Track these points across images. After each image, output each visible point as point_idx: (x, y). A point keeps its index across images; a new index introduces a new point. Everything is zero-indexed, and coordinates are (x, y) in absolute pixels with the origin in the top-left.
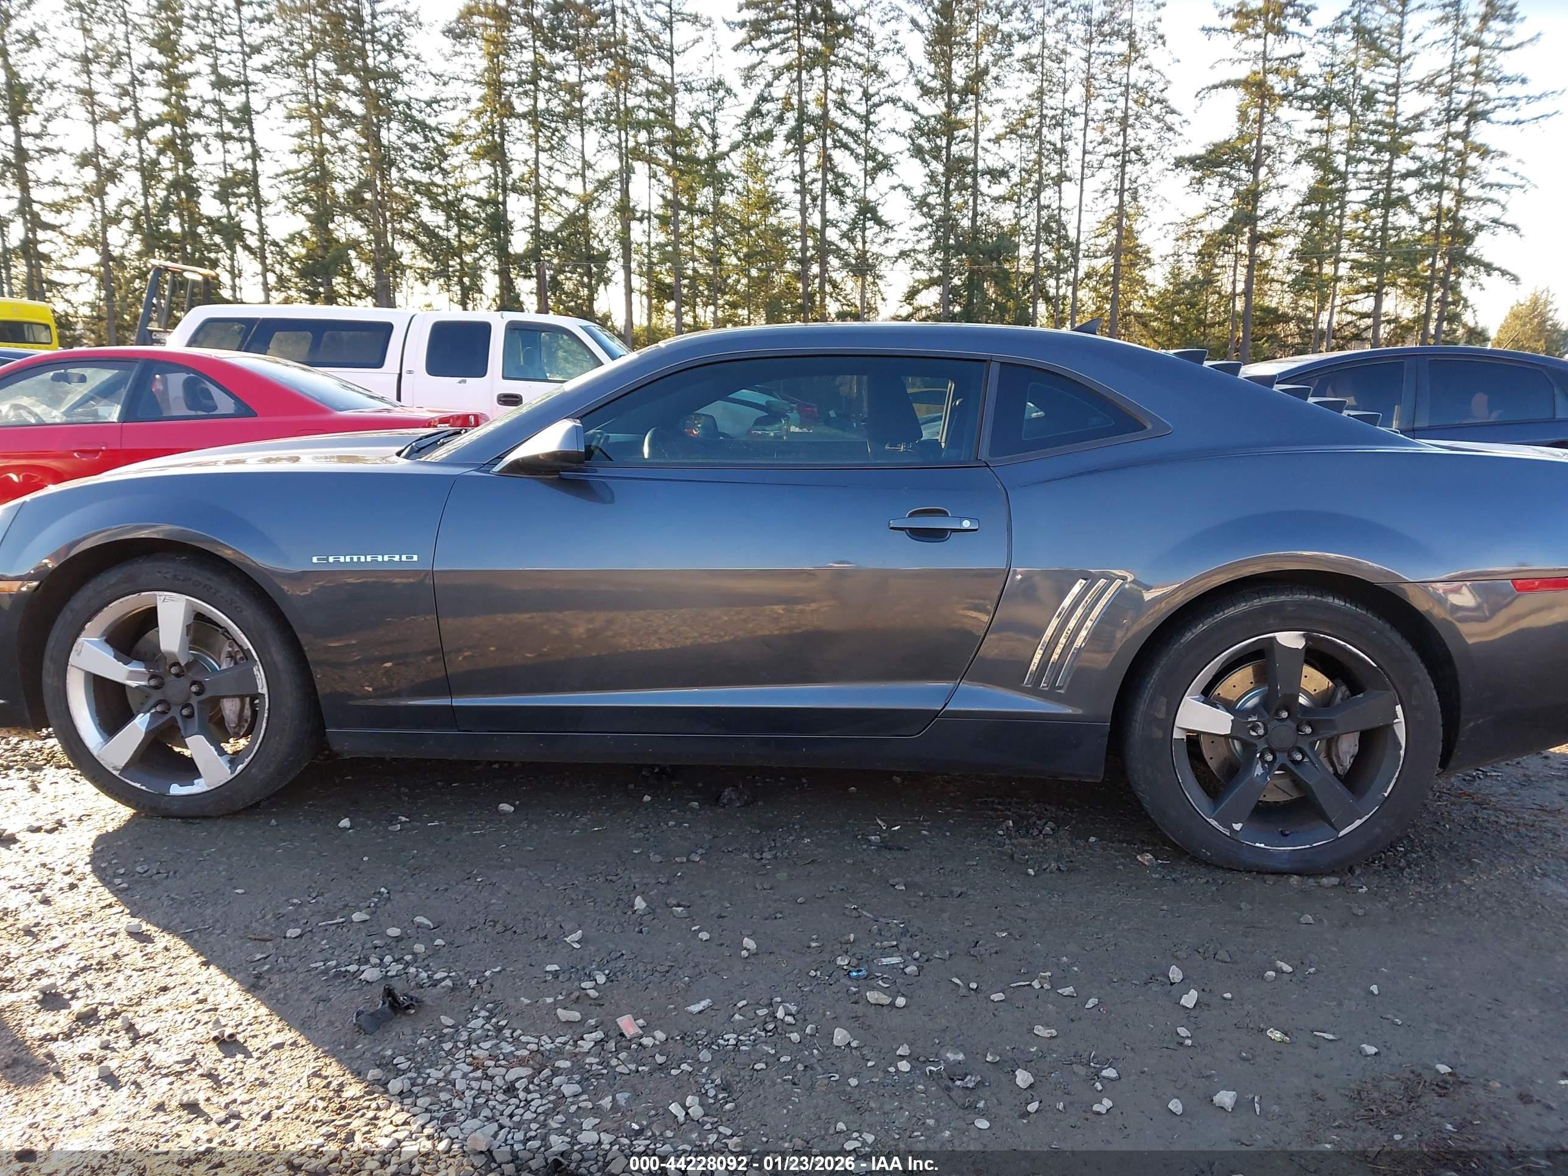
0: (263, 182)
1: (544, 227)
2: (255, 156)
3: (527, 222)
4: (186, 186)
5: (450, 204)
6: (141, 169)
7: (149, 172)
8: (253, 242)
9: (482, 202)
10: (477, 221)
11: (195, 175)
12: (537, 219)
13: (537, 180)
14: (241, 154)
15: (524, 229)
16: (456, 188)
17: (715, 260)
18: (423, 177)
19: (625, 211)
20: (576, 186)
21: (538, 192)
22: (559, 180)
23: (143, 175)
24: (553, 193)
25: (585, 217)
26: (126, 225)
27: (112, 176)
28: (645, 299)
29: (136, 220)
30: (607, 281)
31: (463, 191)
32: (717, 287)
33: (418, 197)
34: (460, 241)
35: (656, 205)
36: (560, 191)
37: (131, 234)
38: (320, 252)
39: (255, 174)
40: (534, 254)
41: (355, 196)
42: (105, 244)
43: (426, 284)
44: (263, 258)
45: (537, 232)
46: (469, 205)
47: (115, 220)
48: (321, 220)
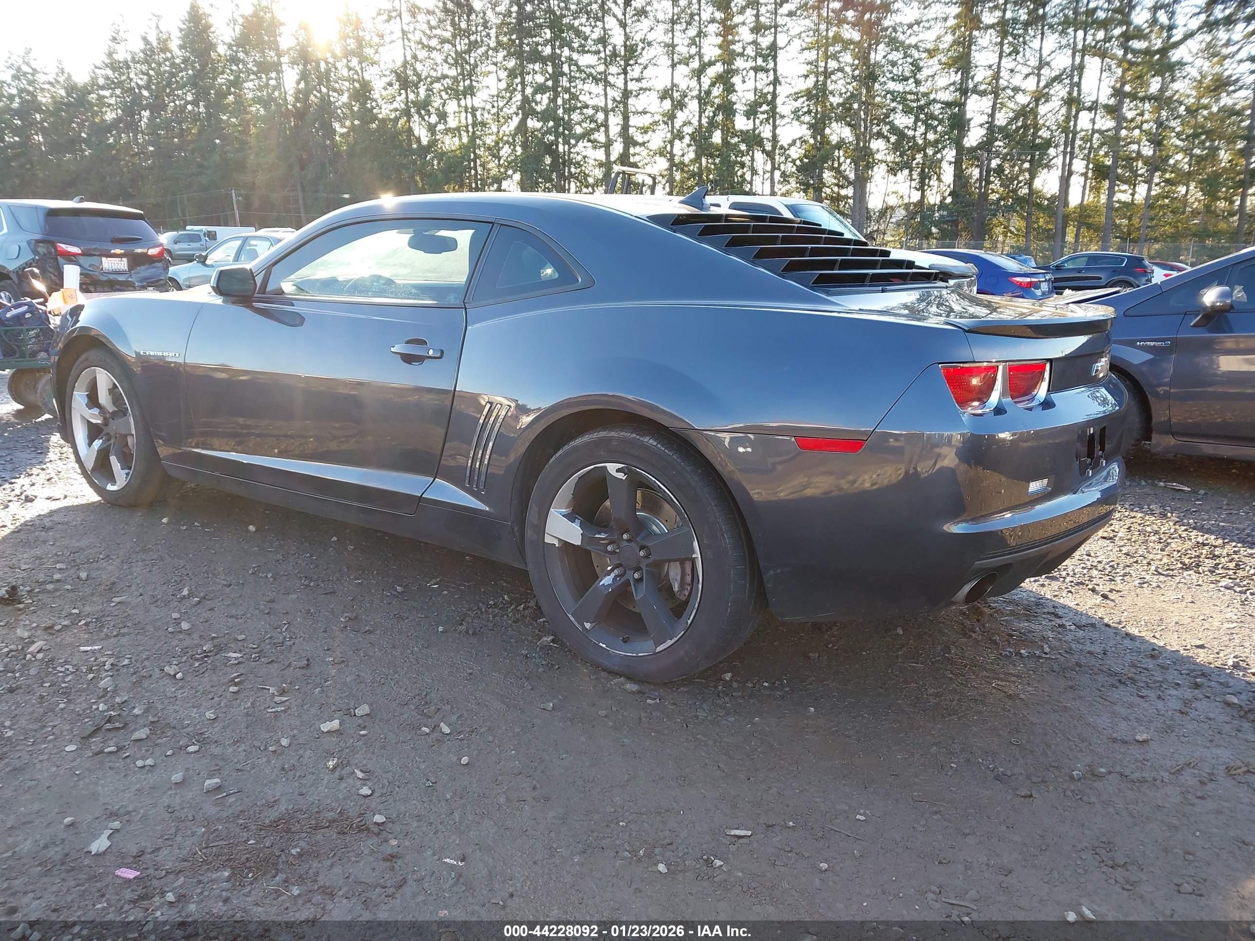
0: (779, 101)
1: (997, 123)
2: (776, 82)
3: (985, 118)
4: (728, 109)
5: (921, 108)
6: (699, 98)
7: (704, 100)
8: (768, 147)
9: (948, 105)
10: (941, 122)
11: (734, 100)
12: (992, 116)
13: (997, 82)
14: (766, 81)
15: (981, 125)
16: (925, 95)
17: (1157, 142)
18: (899, 87)
19: (1073, 102)
20: (1031, 84)
21: (996, 92)
22: (1017, 81)
23: (699, 103)
24: (1009, 92)
25: (1034, 112)
26: (687, 139)
27: (680, 105)
28: (1082, 179)
29: (692, 136)
30: (1048, 166)
31: (932, 97)
32: (1156, 164)
33: (894, 105)
34: (925, 139)
35: (1105, 97)
36: (1016, 90)
37: (689, 146)
38: (814, 152)
39: (775, 95)
40: (986, 145)
41: (846, 106)
42: (672, 155)
43: (895, 175)
44: (773, 159)
45: (991, 128)
46: (936, 109)
47: (679, 136)
48: (817, 128)
